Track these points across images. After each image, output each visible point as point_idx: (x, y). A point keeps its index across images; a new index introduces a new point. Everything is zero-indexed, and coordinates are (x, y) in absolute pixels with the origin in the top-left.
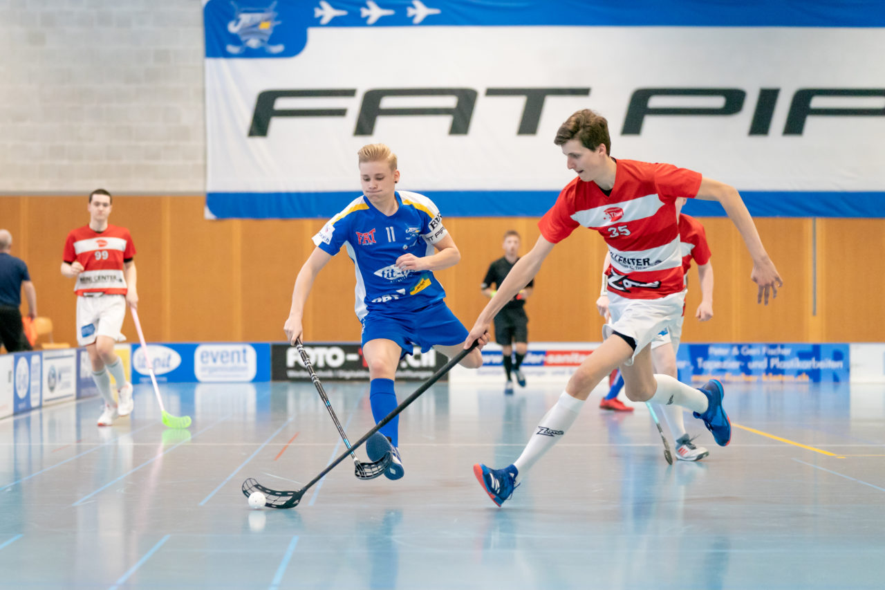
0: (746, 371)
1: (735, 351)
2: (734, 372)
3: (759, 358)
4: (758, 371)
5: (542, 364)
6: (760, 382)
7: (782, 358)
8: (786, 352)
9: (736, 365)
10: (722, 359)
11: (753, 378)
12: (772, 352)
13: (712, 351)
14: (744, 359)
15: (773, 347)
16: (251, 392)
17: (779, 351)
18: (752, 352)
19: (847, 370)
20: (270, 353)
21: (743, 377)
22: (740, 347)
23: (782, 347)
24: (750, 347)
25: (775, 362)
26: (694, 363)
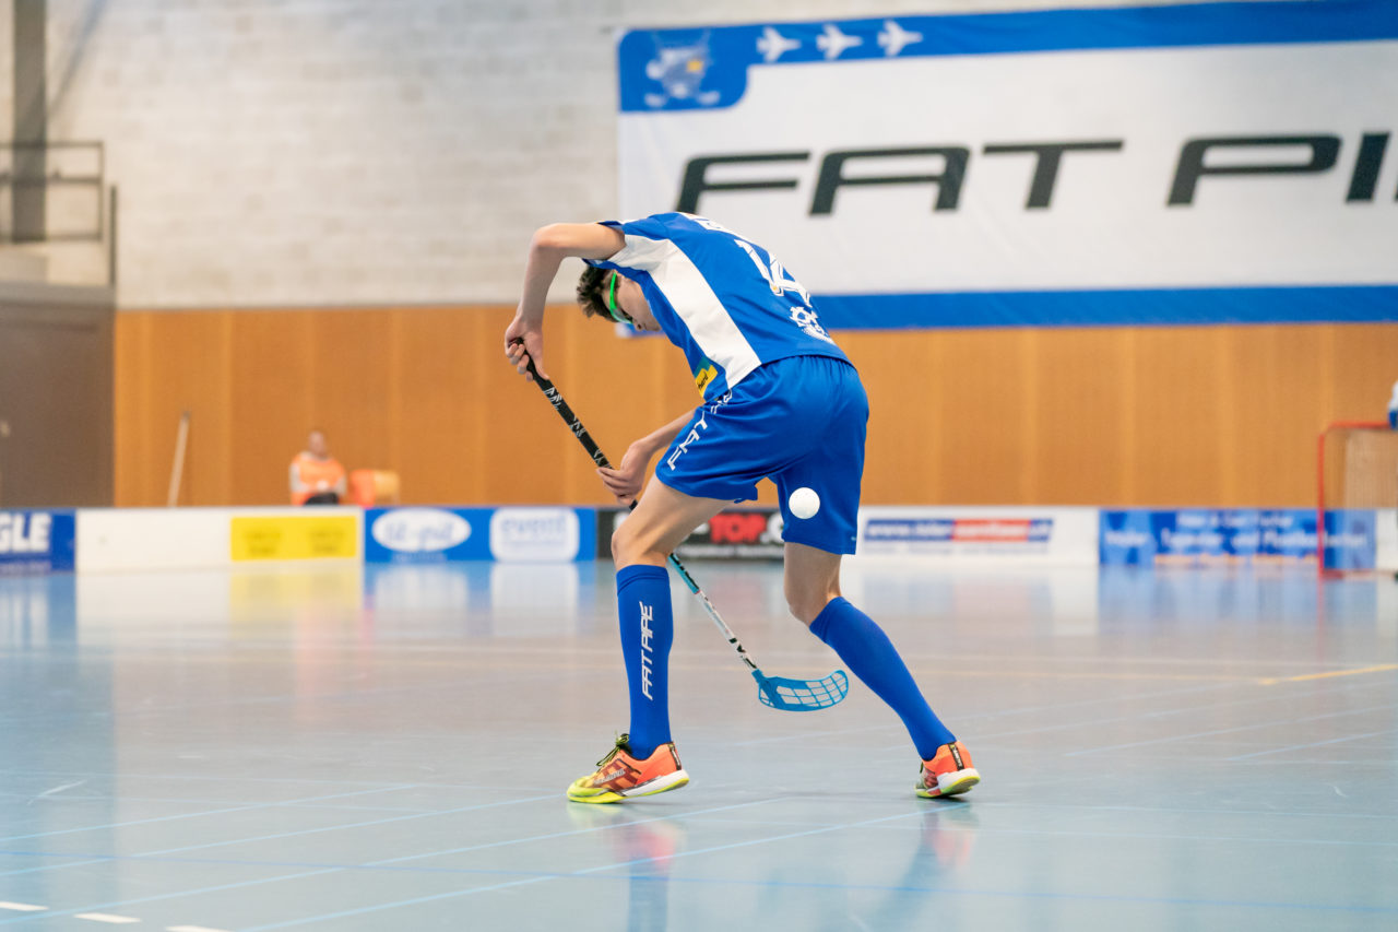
0: (1229, 548)
1: (1214, 521)
2: (1213, 551)
3: (1248, 530)
4: (1246, 551)
5: (950, 537)
6: (1248, 566)
7: (1280, 531)
8: (1286, 522)
9: (1214, 540)
10: (1196, 531)
11: (1240, 560)
12: (1266, 522)
13: (1185, 520)
14: (1227, 532)
15: (1267, 514)
16: (570, 575)
17: (1275, 521)
18: (1238, 522)
19: (1372, 548)
20: (596, 521)
21: (1224, 558)
22: (1221, 514)
23: (1281, 513)
24: (1235, 514)
25: (1270, 537)
26: (1157, 536)
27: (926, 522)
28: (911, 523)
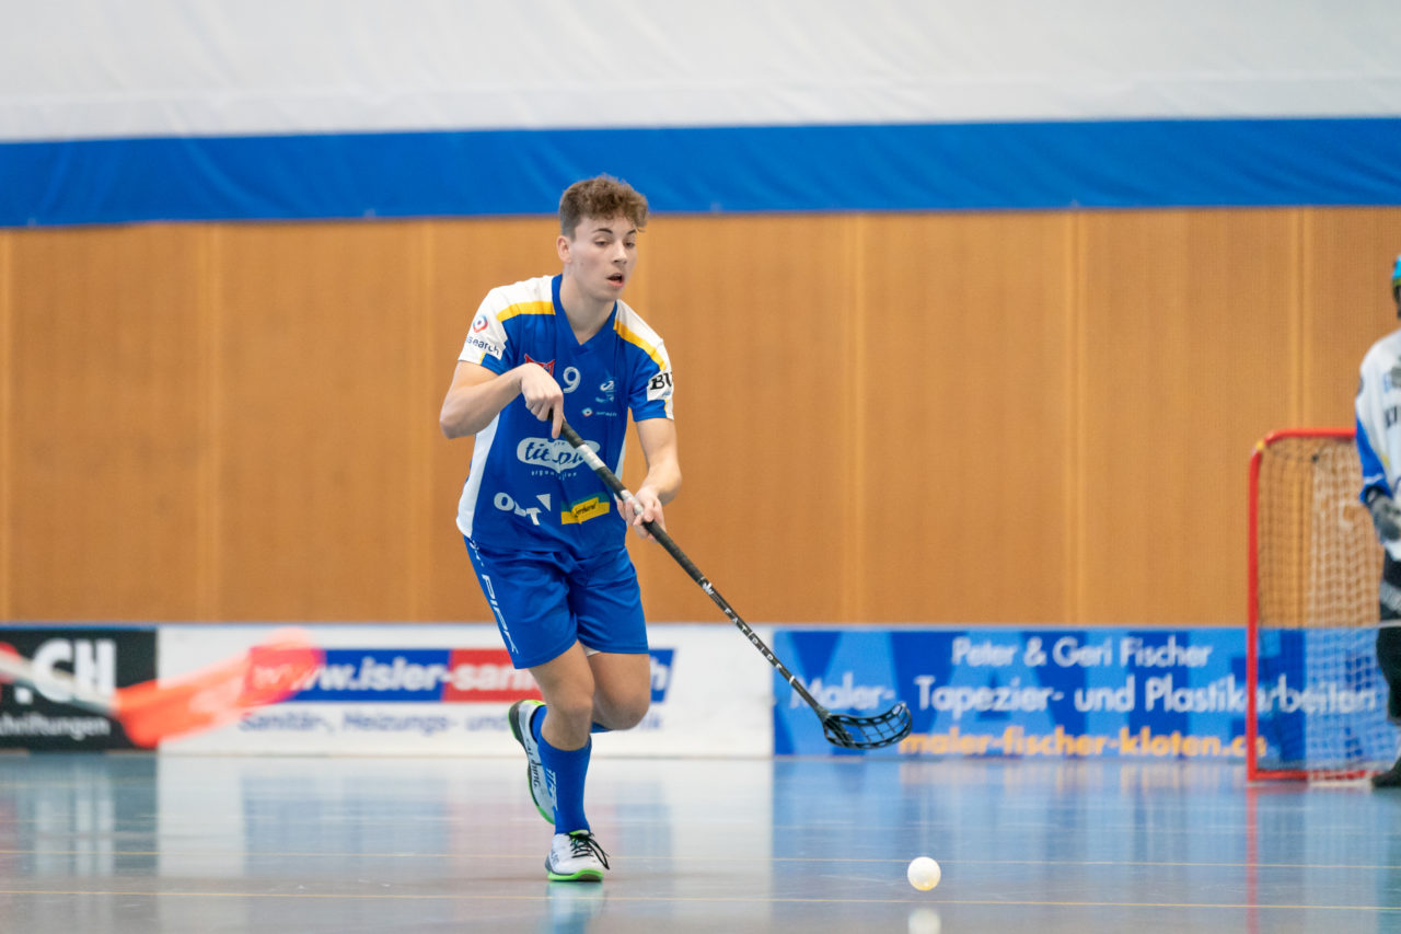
0: (1069, 719)
1: (1035, 655)
2: (1030, 722)
3: (1111, 678)
4: (1107, 722)
5: (438, 693)
6: (1110, 756)
7: (1181, 677)
8: (1195, 657)
9: (1035, 699)
10: (994, 679)
11: (1090, 744)
12: (1151, 657)
13: (964, 652)
14: (1064, 680)
15: (1155, 639)
17: (1172, 653)
18: (1087, 656)
21: (1058, 740)
22: (1049, 640)
23: (1183, 640)
24: (1082, 639)
25: (1158, 689)
26: (908, 692)
27: (385, 657)
28: (350, 658)
